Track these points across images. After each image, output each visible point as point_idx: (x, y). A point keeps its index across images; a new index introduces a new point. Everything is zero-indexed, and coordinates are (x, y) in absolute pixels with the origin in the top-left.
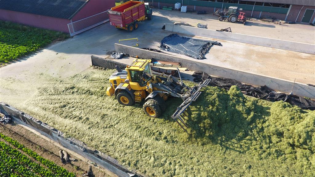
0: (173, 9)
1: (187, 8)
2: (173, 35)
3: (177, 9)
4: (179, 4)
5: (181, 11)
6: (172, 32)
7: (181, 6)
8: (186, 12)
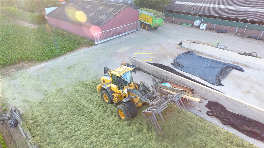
0: (193, 26)
1: (207, 26)
2: (189, 52)
3: (196, 26)
4: (199, 21)
5: (200, 28)
6: (189, 49)
7: (201, 24)
8: (205, 30)
